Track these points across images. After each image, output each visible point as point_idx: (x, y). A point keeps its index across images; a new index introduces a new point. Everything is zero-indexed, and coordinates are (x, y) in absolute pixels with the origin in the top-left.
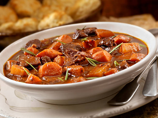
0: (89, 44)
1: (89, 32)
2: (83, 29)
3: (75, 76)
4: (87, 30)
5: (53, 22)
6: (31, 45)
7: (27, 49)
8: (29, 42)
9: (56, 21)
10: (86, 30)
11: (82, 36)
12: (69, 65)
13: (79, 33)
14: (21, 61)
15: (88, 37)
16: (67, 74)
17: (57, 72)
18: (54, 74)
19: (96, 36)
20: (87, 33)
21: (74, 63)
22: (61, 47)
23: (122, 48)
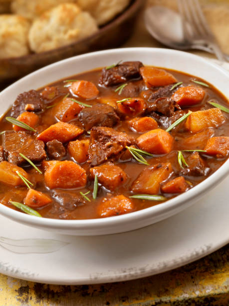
0: (131, 108)
1: (128, 72)
2: (118, 66)
3: (109, 191)
4: (125, 69)
5: (58, 31)
6: (25, 106)
7: (18, 118)
8: (19, 98)
9: (63, 28)
10: (122, 67)
11: (115, 82)
12: (98, 162)
13: (110, 75)
14: (10, 149)
15: (126, 84)
16: (96, 184)
17: (78, 181)
18: (72, 185)
19: (141, 82)
20: (124, 75)
21: (106, 159)
22: (79, 115)
23: (190, 122)
